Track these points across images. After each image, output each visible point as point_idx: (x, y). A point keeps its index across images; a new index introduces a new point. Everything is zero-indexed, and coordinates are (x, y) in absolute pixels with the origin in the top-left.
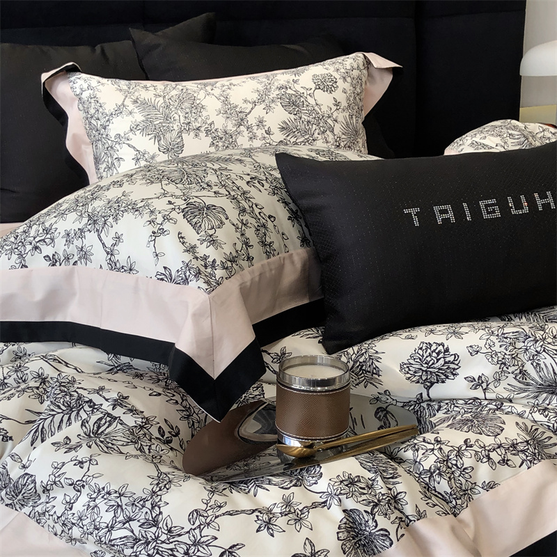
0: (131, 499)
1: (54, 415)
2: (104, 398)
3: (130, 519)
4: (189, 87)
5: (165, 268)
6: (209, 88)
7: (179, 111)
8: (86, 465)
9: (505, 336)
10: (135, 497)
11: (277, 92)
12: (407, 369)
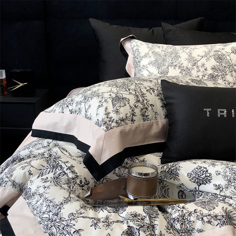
0: (53, 204)
1: (47, 169)
2: (66, 165)
3: (50, 211)
4: (177, 48)
5: (98, 120)
6: (185, 49)
7: (169, 58)
8: (46, 188)
9: (233, 169)
10: (55, 203)
11: (214, 53)
12: (190, 176)
